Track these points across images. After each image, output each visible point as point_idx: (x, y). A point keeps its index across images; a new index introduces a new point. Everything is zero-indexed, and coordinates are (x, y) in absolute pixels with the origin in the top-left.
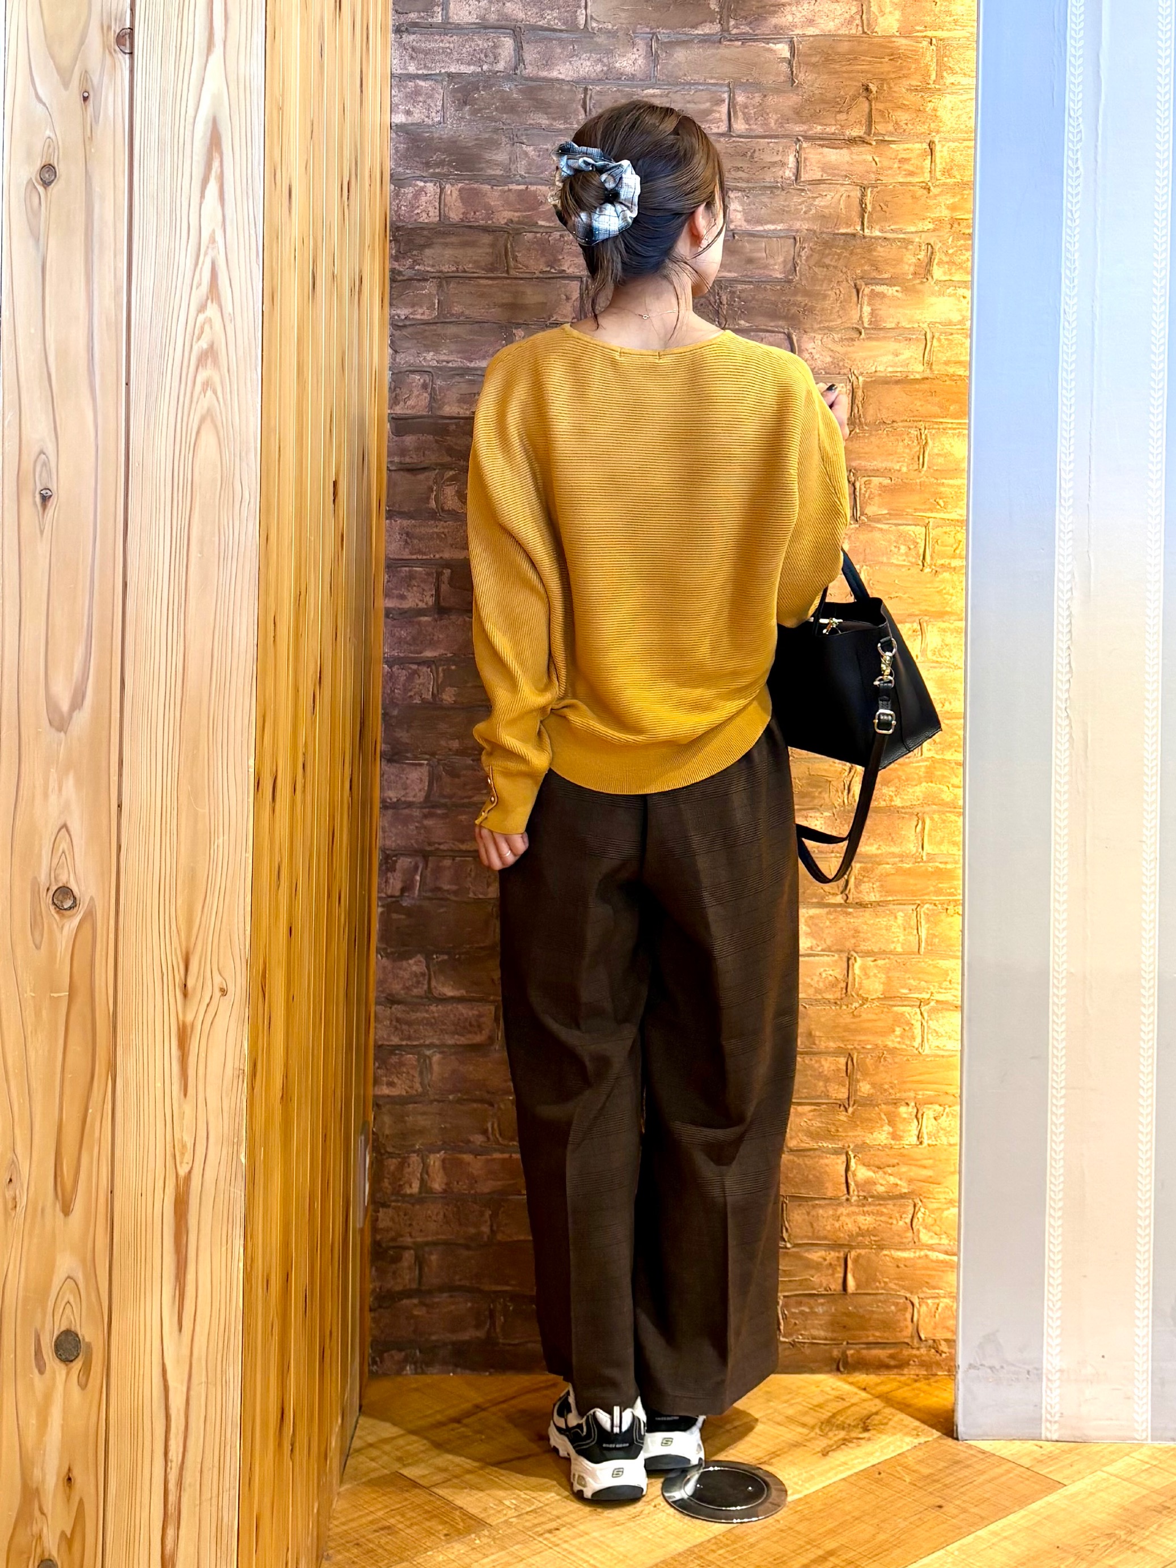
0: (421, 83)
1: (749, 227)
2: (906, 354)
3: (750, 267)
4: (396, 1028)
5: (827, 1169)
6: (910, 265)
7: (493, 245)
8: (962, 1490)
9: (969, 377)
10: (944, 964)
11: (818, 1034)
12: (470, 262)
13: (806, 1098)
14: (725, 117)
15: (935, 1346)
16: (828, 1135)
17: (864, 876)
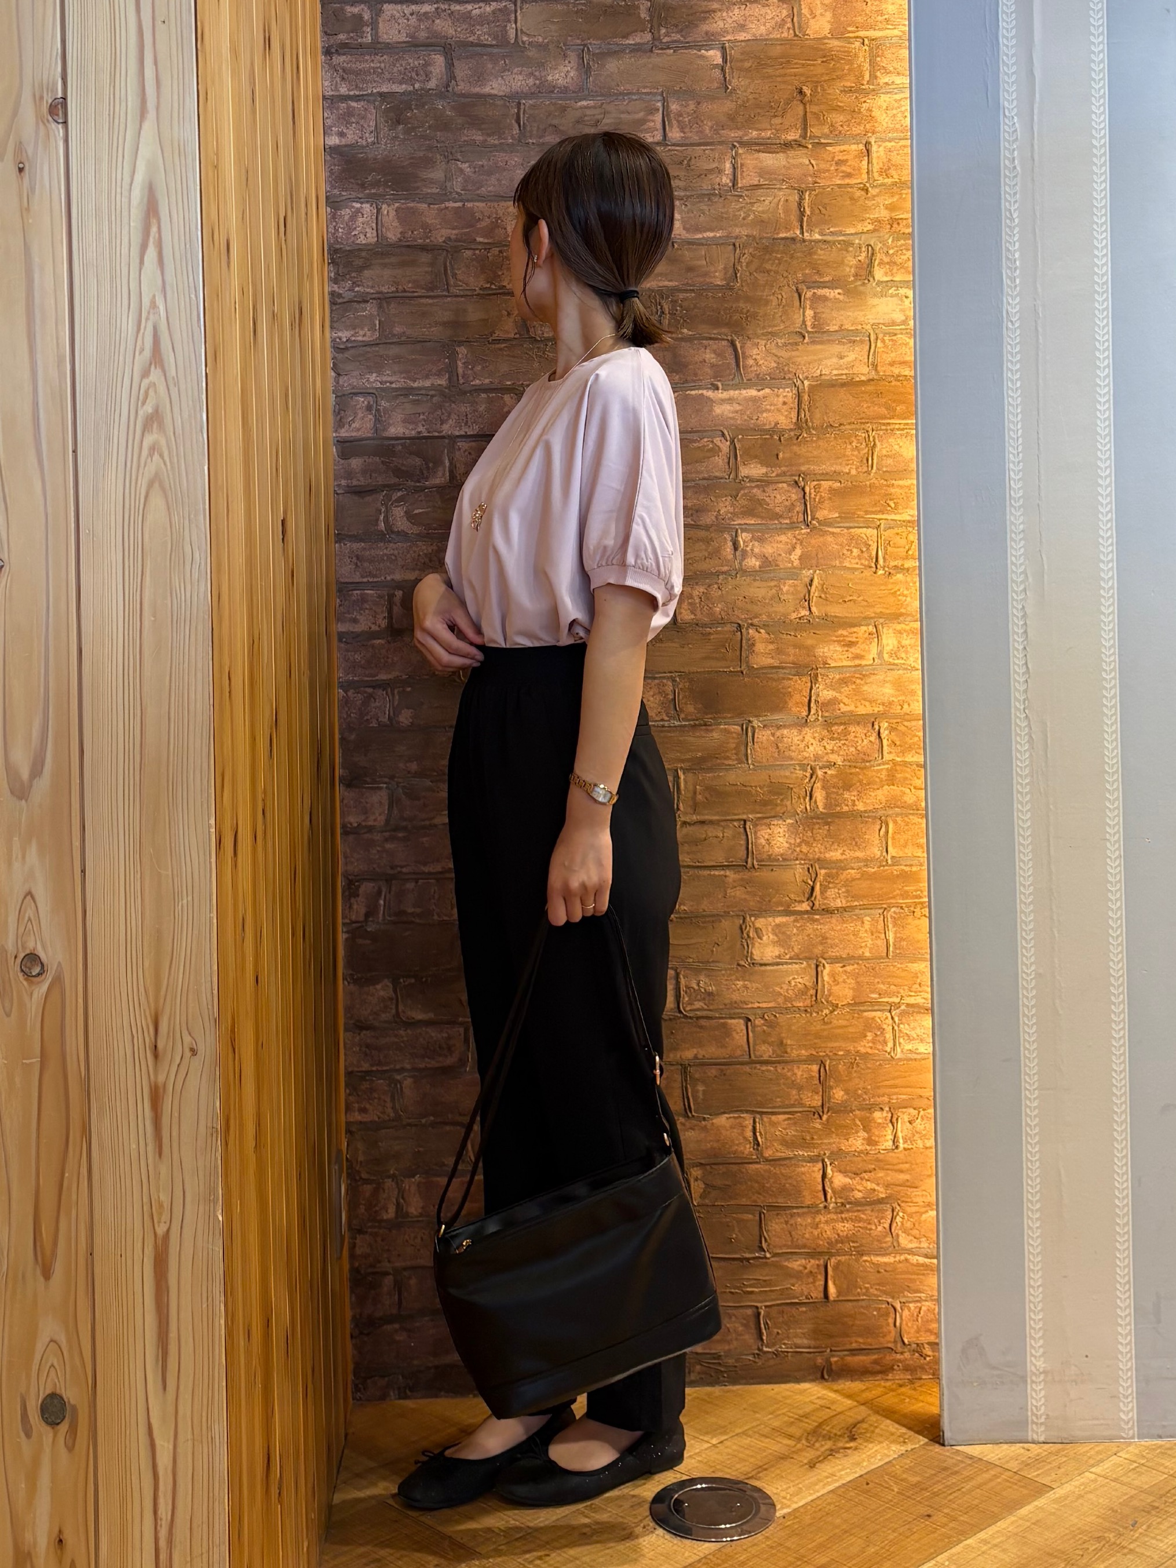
0: (353, 104)
1: (688, 236)
2: (851, 356)
3: (691, 275)
4: (366, 1055)
5: (803, 1177)
6: (851, 267)
7: (432, 264)
8: (951, 1497)
9: (915, 377)
10: (912, 967)
11: (789, 1042)
12: (409, 282)
13: (779, 1107)
14: (659, 126)
15: (918, 1349)
16: (805, 1144)
17: (829, 882)
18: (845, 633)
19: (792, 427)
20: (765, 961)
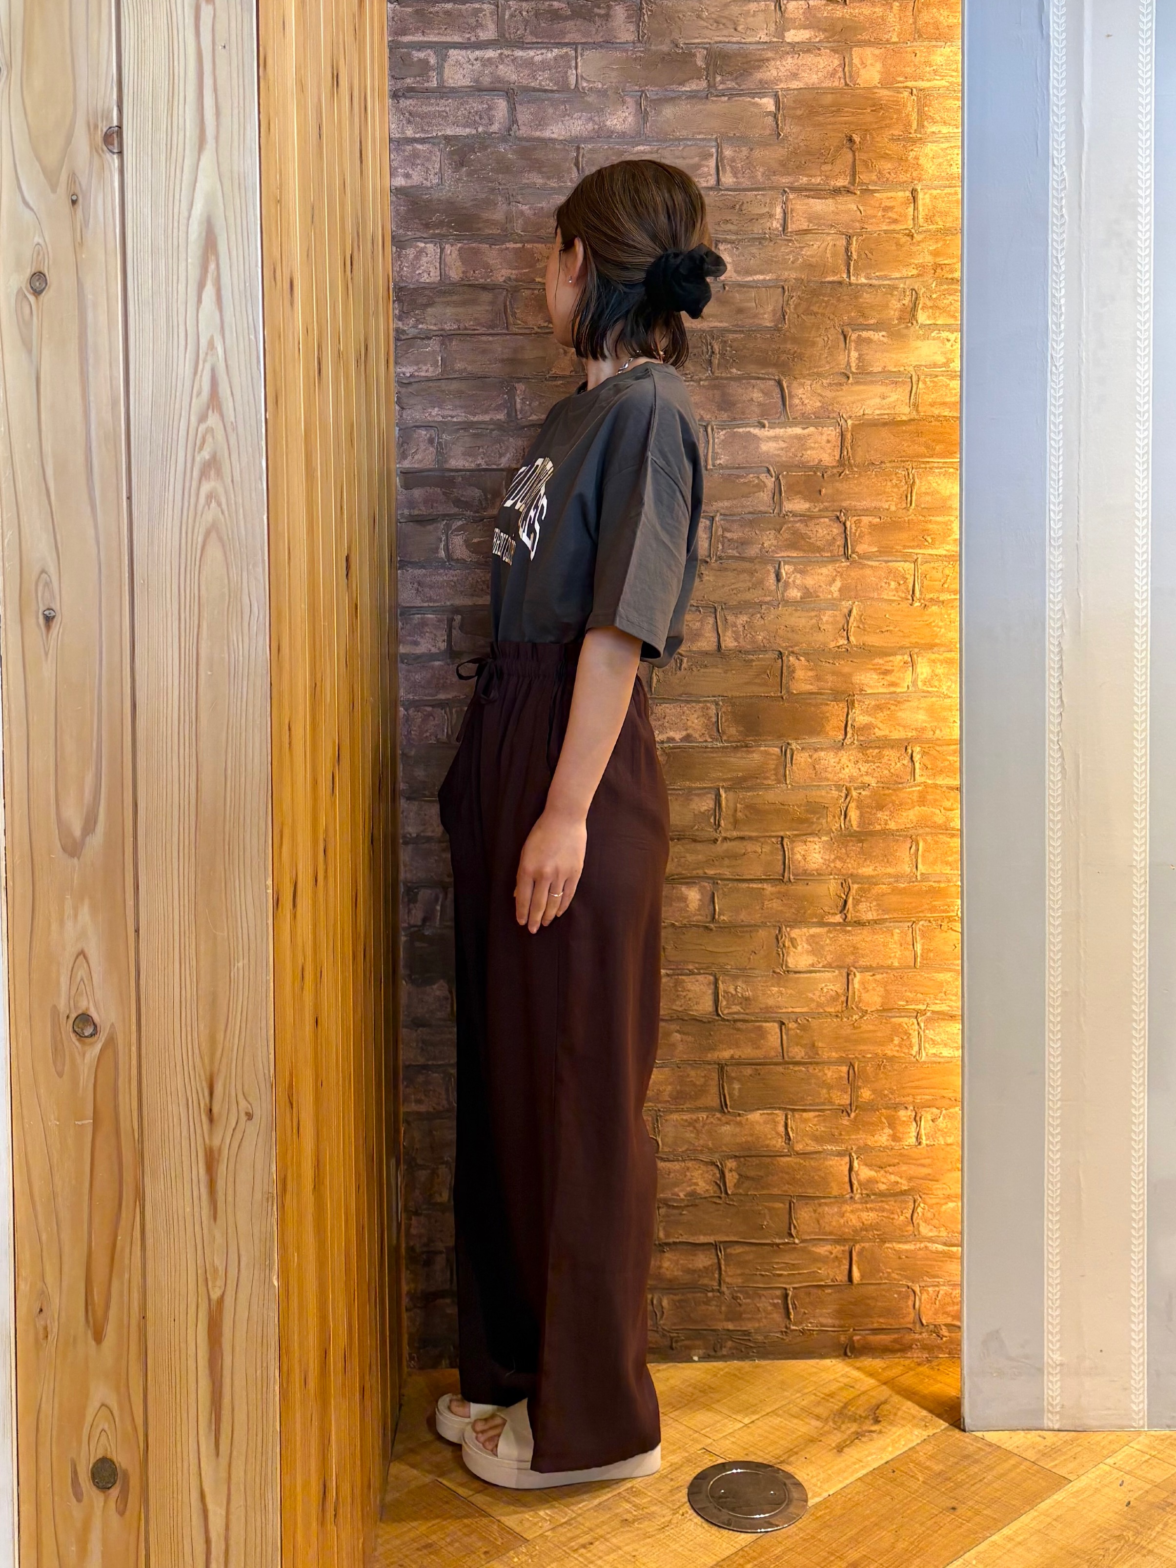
0: (419, 147)
1: (739, 279)
2: (894, 397)
3: (741, 316)
4: (423, 1050)
5: (832, 1170)
6: (895, 311)
7: (492, 303)
8: (973, 1489)
9: (960, 418)
10: (941, 977)
11: (820, 1045)
12: (470, 320)
13: (810, 1105)
14: (713, 171)
15: (935, 1330)
16: (832, 1139)
17: (862, 896)
18: (881, 661)
19: (835, 464)
20: (799, 969)
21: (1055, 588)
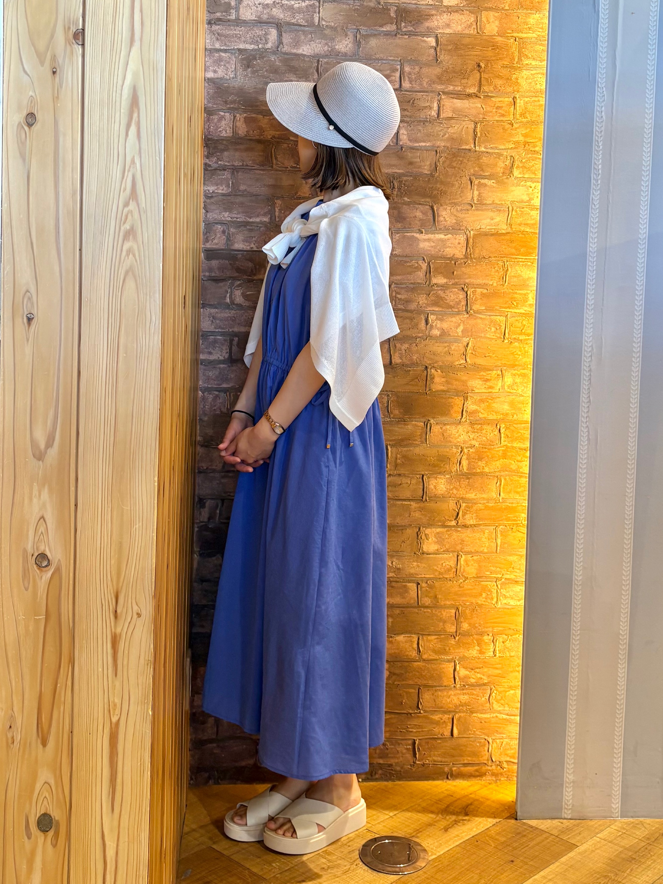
0: (223, 54)
1: (410, 145)
2: (498, 219)
3: (411, 167)
5: (444, 670)
6: (500, 168)
7: (264, 151)
8: (523, 850)
10: (511, 558)
11: (440, 597)
12: (250, 160)
13: (433, 632)
14: (398, 79)
15: (500, 765)
16: (445, 652)
17: (467, 511)
18: (484, 374)
19: (462, 257)
20: (430, 552)
21: (588, 333)
